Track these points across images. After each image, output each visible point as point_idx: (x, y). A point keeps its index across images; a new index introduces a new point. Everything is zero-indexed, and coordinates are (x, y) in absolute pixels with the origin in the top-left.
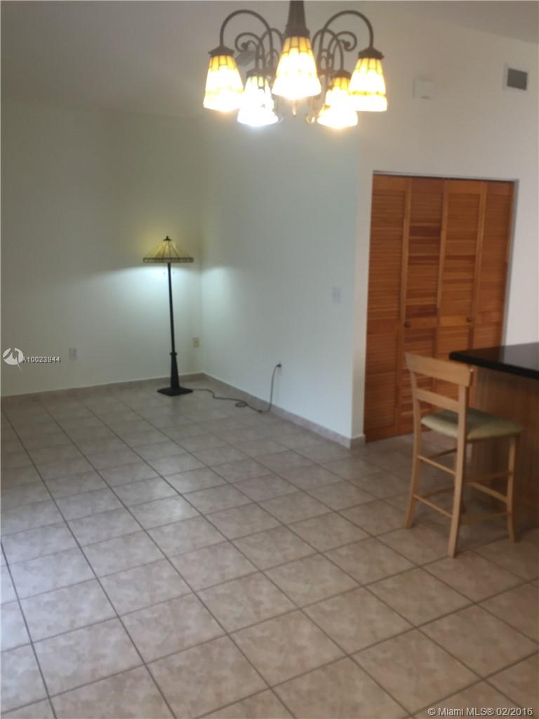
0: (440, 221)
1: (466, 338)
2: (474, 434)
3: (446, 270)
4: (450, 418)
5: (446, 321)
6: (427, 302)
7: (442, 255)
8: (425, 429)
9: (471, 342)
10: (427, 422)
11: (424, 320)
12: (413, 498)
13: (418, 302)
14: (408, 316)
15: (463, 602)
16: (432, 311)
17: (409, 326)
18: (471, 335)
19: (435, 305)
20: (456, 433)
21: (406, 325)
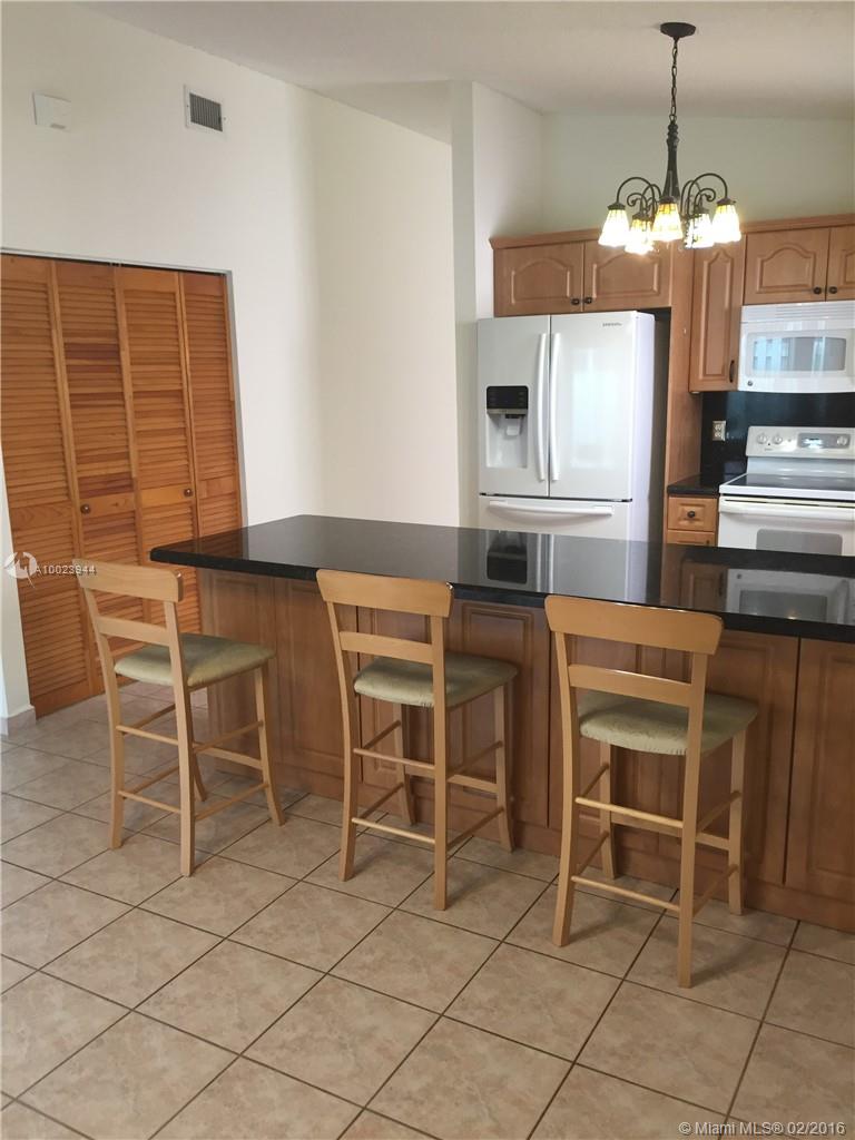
0: (116, 335)
1: (188, 522)
2: (197, 676)
3: (139, 414)
4: (157, 656)
5: (149, 498)
6: (115, 468)
7: (128, 391)
8: (123, 681)
9: (195, 527)
10: (124, 668)
11: (113, 498)
12: (117, 797)
13: (97, 470)
14: (84, 494)
15: (205, 942)
16: (125, 484)
17: (88, 511)
18: (193, 516)
19: (130, 473)
20: (168, 678)
21: (83, 510)
